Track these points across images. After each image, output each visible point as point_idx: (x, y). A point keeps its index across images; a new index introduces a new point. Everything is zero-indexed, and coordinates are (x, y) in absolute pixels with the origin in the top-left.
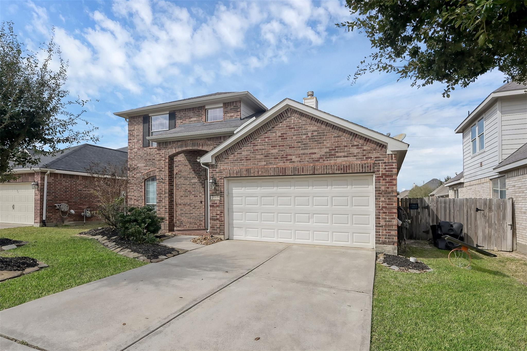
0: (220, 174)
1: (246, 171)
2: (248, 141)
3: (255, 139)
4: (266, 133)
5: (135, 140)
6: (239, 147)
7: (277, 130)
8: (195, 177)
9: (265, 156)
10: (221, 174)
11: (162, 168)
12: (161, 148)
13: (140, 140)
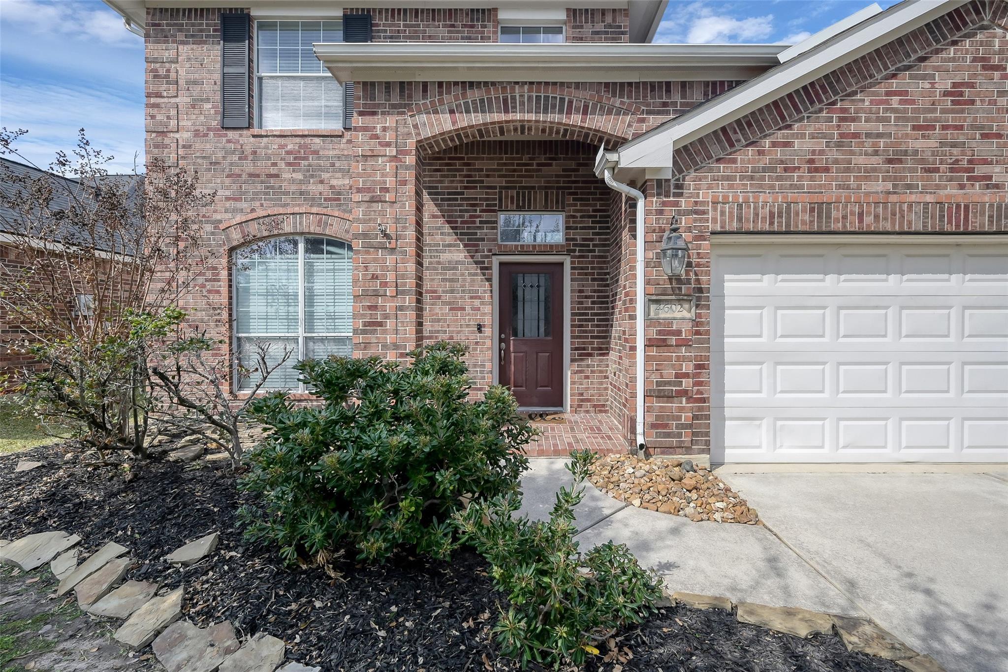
0: (695, 220)
1: (812, 210)
2: (820, 101)
3: (849, 95)
4: (894, 76)
5: (183, 100)
6: (783, 118)
7: (937, 69)
8: (454, 246)
9: (890, 161)
10: (700, 220)
11: (387, 190)
12: (378, 106)
13: (208, 100)
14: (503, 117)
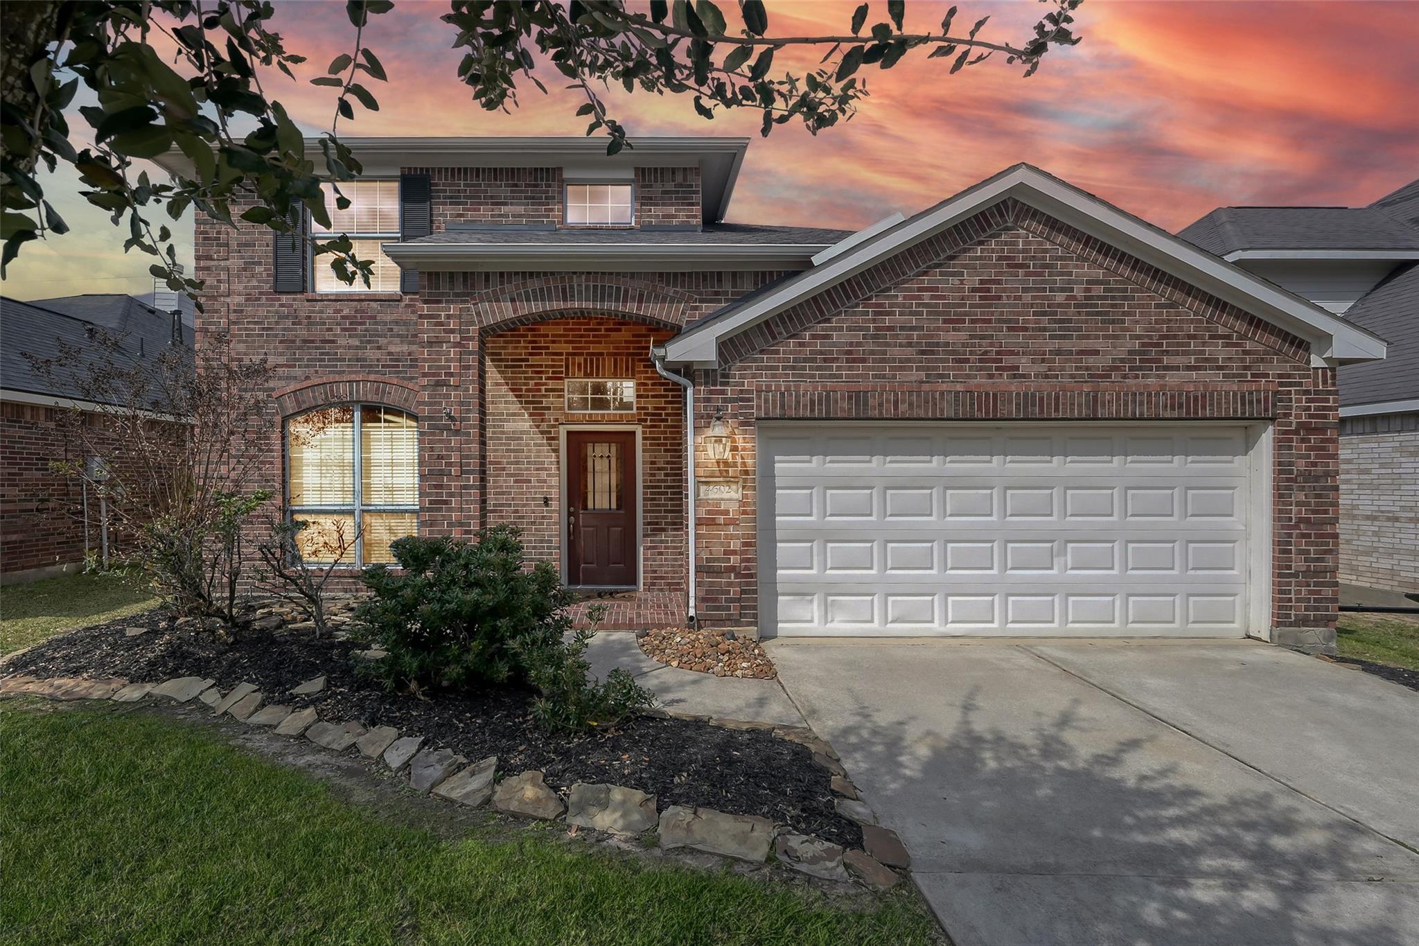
0: (741, 407)
1: (850, 398)
2: (857, 297)
3: (883, 291)
4: (925, 273)
5: (235, 263)
6: (822, 313)
7: (965, 266)
9: (923, 352)
10: (746, 407)
11: (451, 375)
12: (443, 294)
13: (260, 263)
14: (562, 305)
